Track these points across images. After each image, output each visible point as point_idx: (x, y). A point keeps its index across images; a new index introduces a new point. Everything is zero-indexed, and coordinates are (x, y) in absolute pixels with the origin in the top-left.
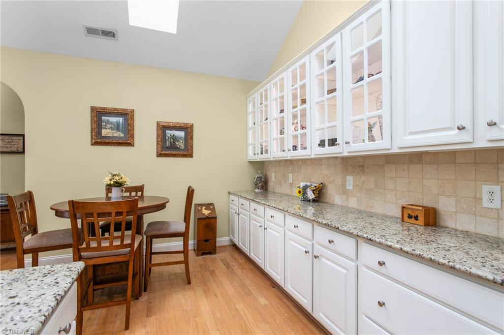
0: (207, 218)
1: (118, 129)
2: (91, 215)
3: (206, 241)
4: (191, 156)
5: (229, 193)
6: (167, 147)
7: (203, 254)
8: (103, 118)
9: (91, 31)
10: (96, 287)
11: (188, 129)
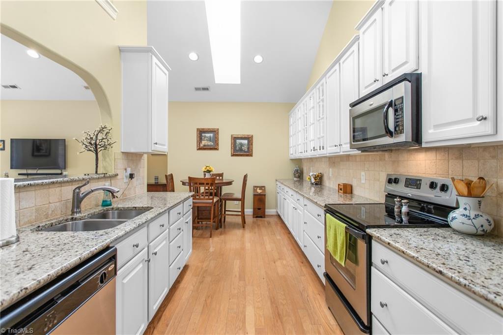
0: (260, 195)
1: (210, 141)
2: (196, 184)
3: (259, 209)
4: (251, 155)
5: (276, 180)
6: (237, 150)
7: (257, 217)
8: (203, 134)
9: (197, 89)
10: (199, 220)
11: (249, 139)
